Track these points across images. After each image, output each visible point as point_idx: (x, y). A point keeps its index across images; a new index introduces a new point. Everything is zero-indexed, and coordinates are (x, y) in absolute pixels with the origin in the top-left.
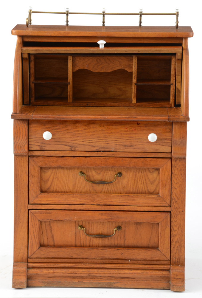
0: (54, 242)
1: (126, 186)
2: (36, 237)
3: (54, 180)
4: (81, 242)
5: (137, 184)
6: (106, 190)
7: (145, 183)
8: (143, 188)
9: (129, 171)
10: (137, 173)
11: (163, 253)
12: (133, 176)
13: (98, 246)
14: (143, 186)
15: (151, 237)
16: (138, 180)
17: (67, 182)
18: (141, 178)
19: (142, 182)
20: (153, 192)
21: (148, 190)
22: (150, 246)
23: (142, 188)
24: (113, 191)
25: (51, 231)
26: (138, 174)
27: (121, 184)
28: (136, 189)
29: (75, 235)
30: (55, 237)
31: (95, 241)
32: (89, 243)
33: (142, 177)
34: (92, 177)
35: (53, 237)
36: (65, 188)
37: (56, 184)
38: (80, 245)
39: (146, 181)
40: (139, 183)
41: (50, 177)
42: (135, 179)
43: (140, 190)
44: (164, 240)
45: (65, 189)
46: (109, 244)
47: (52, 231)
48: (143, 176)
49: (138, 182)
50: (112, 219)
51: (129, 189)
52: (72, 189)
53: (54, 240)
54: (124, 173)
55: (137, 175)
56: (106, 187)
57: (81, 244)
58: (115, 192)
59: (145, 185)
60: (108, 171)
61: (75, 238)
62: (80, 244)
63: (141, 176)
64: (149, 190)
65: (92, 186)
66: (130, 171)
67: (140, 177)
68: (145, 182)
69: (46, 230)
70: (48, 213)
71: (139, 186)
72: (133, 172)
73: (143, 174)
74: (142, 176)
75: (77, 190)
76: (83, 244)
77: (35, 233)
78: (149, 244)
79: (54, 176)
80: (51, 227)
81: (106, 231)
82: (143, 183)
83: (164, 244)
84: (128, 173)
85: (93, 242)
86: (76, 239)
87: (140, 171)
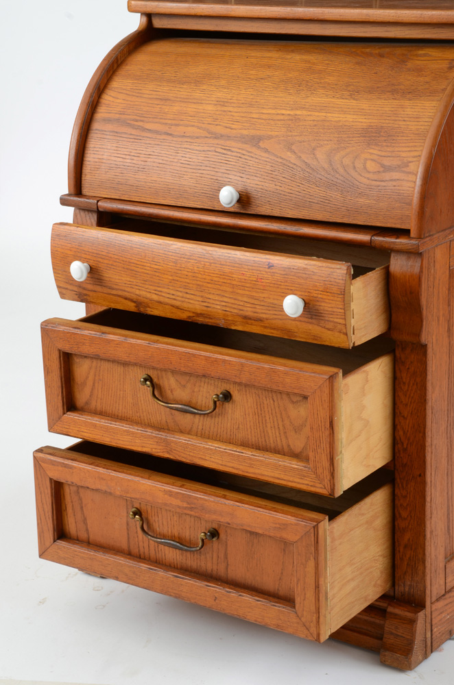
0: (88, 533)
1: (241, 426)
2: (47, 515)
3: (96, 385)
4: (139, 547)
5: (264, 426)
6: (200, 427)
7: (281, 428)
8: (278, 439)
9: (246, 392)
10: (264, 398)
11: (303, 619)
12: (255, 404)
13: (172, 565)
14: (277, 434)
15: (282, 573)
16: (265, 416)
17: (121, 396)
18: (272, 414)
19: (276, 423)
20: (301, 452)
21: (289, 446)
22: (281, 593)
23: (276, 437)
24: (215, 435)
25: (82, 508)
26: (265, 402)
27: (230, 421)
28: (263, 440)
29: (128, 529)
30: (89, 522)
31: (167, 552)
32: (156, 553)
33: (274, 412)
34: (169, 392)
35: (85, 521)
36: (117, 408)
37: (99, 396)
38: (138, 554)
39: (283, 421)
40: (269, 425)
41: (87, 378)
42: (259, 412)
43: (272, 442)
44: (304, 589)
45: (119, 410)
46: (196, 567)
47: (84, 508)
48: (277, 408)
49: (266, 423)
50: (191, 509)
51: (248, 435)
52: (131, 413)
53: (87, 530)
54: (236, 395)
55: (263, 403)
56: (199, 422)
57: (139, 551)
58: (218, 436)
59: (282, 432)
60: (203, 384)
61: (128, 534)
62: (137, 550)
63: (273, 407)
64: (292, 447)
65: (171, 414)
66: (248, 392)
67: (270, 410)
68: (281, 423)
69: (72, 502)
70: (65, 467)
71: (270, 431)
72: (254, 395)
73: (276, 403)
74: (275, 408)
75: (142, 418)
76: (144, 553)
77: (45, 506)
78: (278, 589)
79: (95, 376)
80: (80, 499)
81: (187, 534)
82: (276, 427)
83: (304, 600)
84: (244, 396)
85: (163, 555)
86: (129, 538)
87: (270, 395)
